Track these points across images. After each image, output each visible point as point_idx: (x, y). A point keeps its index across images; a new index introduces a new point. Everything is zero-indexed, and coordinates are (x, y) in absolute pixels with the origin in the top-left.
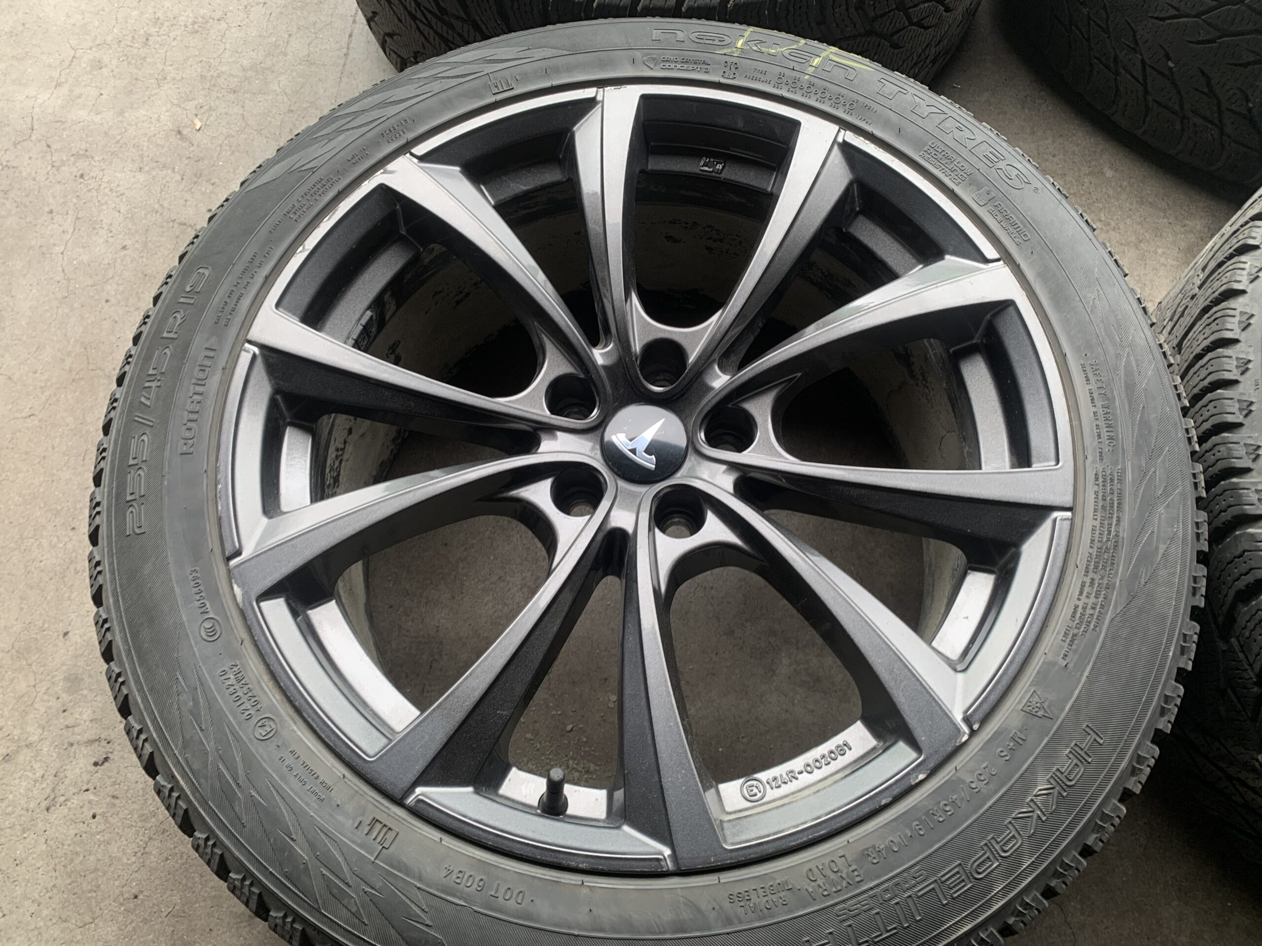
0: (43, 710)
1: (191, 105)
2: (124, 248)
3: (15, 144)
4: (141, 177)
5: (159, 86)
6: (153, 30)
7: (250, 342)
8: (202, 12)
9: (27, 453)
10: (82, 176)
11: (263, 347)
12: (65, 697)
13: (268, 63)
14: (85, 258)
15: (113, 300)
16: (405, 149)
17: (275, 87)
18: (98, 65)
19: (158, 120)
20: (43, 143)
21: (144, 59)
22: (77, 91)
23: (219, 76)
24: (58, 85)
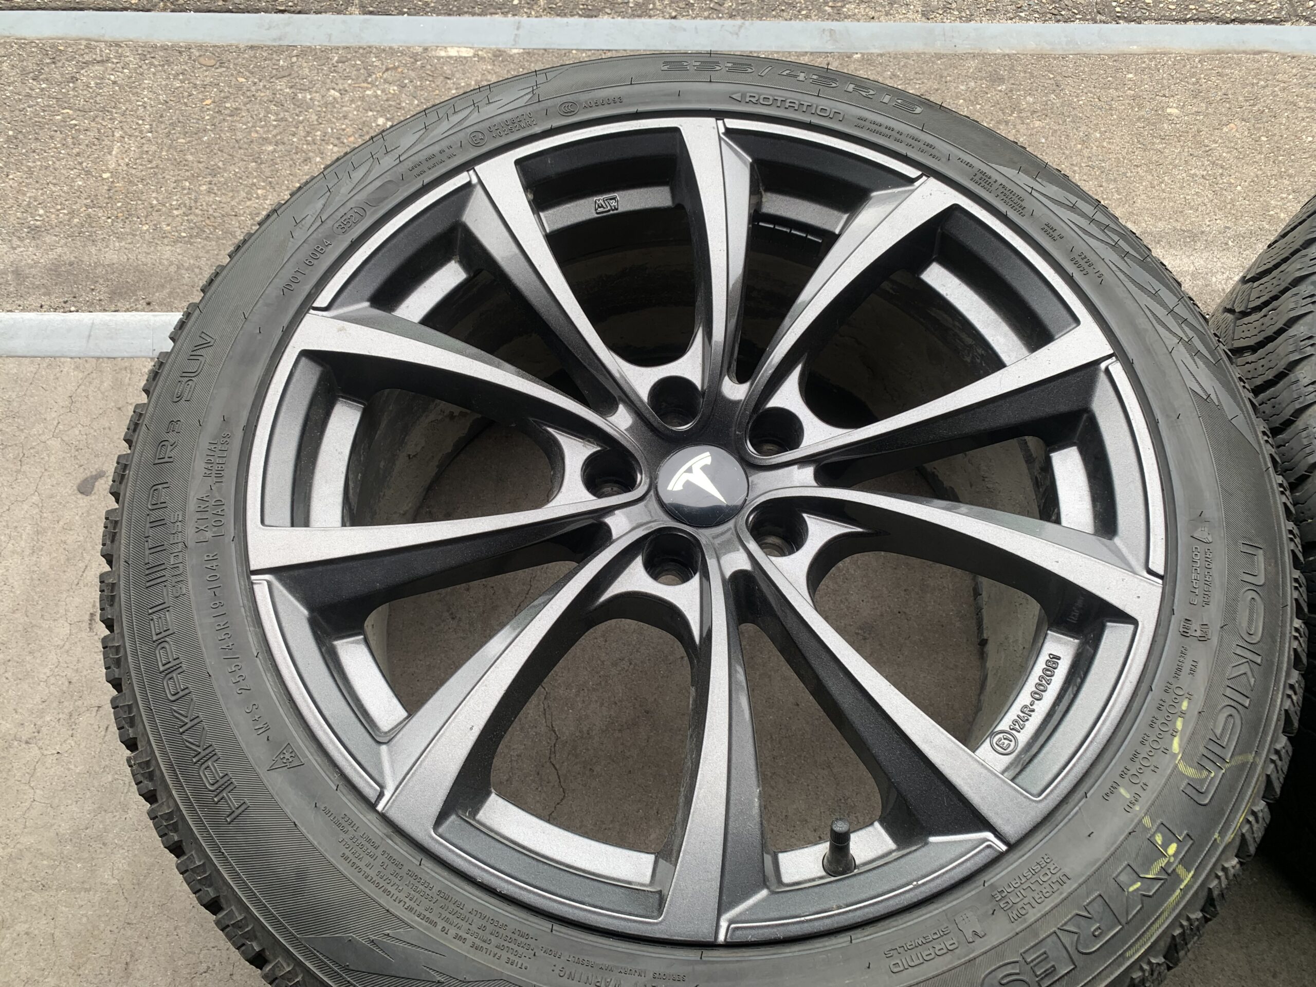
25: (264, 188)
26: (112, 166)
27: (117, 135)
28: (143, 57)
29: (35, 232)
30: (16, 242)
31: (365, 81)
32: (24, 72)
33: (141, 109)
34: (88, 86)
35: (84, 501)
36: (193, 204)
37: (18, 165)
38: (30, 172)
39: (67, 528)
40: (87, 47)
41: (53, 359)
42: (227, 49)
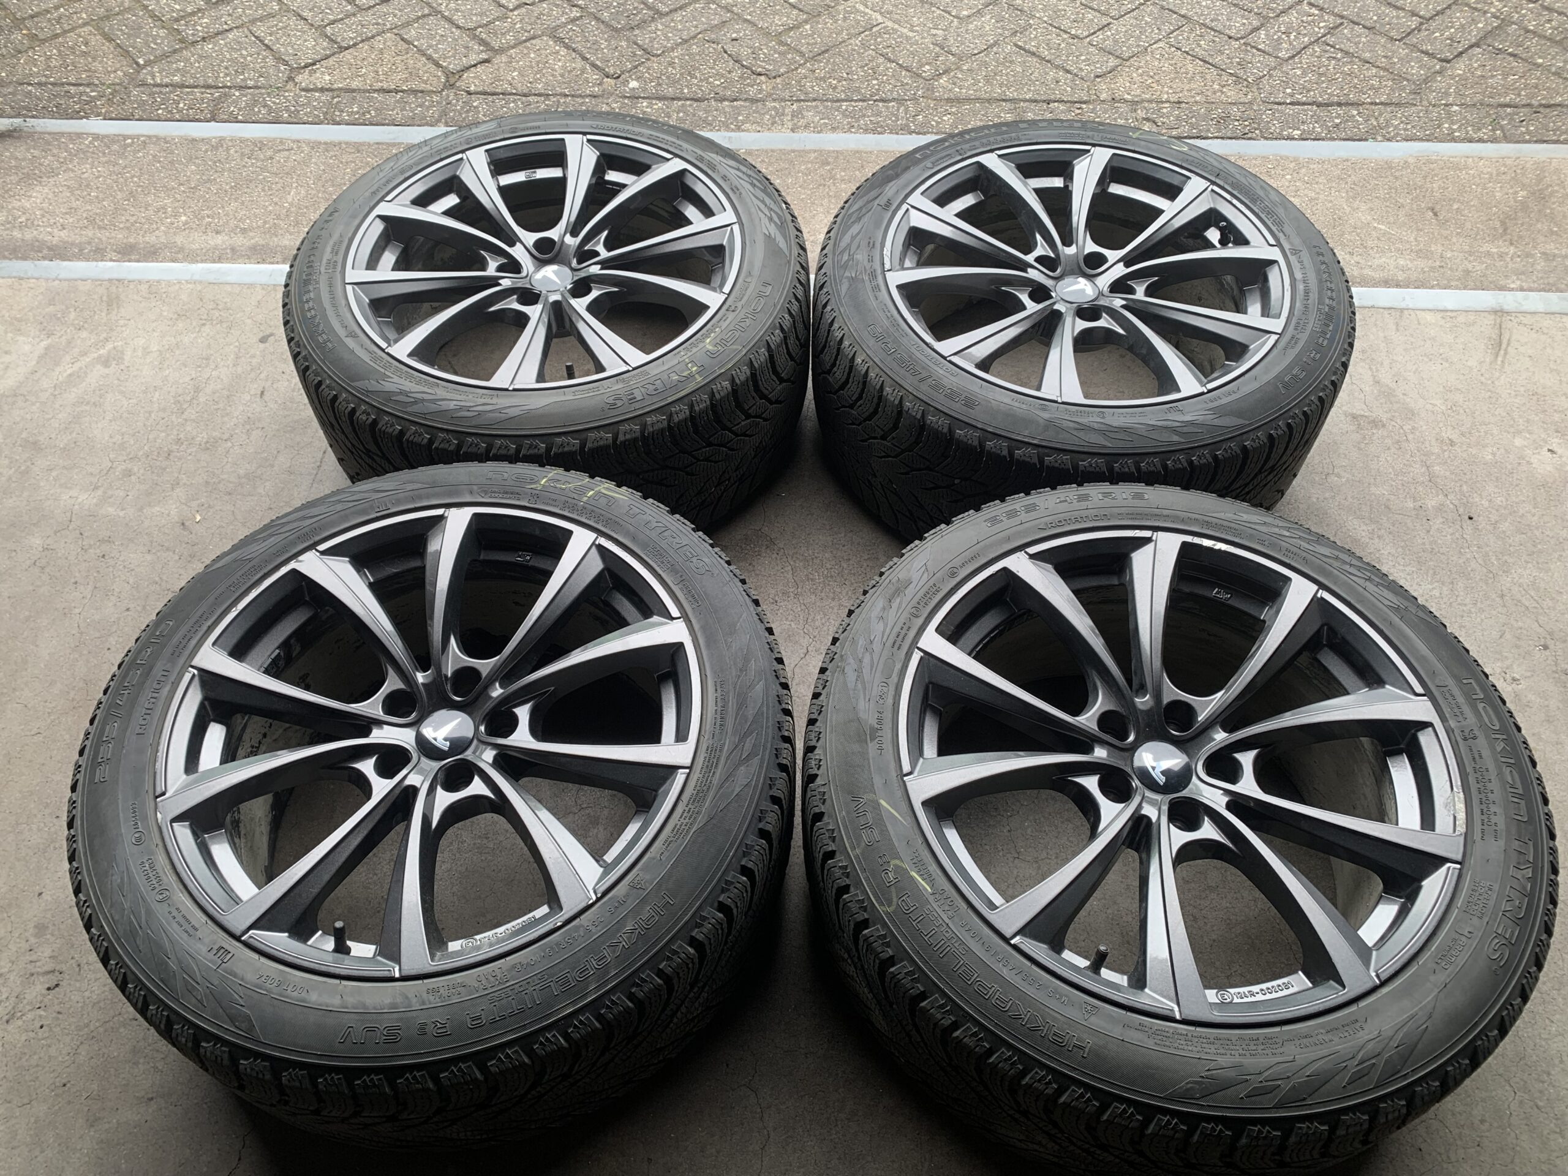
0: (14, 949)
1: (194, 504)
2: (128, 610)
3: (56, 533)
4: (149, 557)
5: (173, 489)
6: (175, 447)
7: (193, 667)
8: (214, 434)
9: (30, 761)
10: (103, 556)
11: (200, 670)
12: (33, 940)
13: (259, 472)
14: (97, 617)
15: (113, 649)
16: (312, 547)
17: (261, 490)
18: (128, 473)
19: (168, 515)
20: (78, 532)
21: (165, 469)
22: (110, 493)
23: (219, 482)
24: (96, 488)
26: (290, 200)
27: (294, 185)
29: (244, 231)
30: (232, 235)
32: (243, 155)
33: (309, 173)
35: (262, 346)
37: (236, 200)
38: (243, 203)
39: (253, 356)
40: (280, 142)
41: (251, 286)
42: (362, 144)
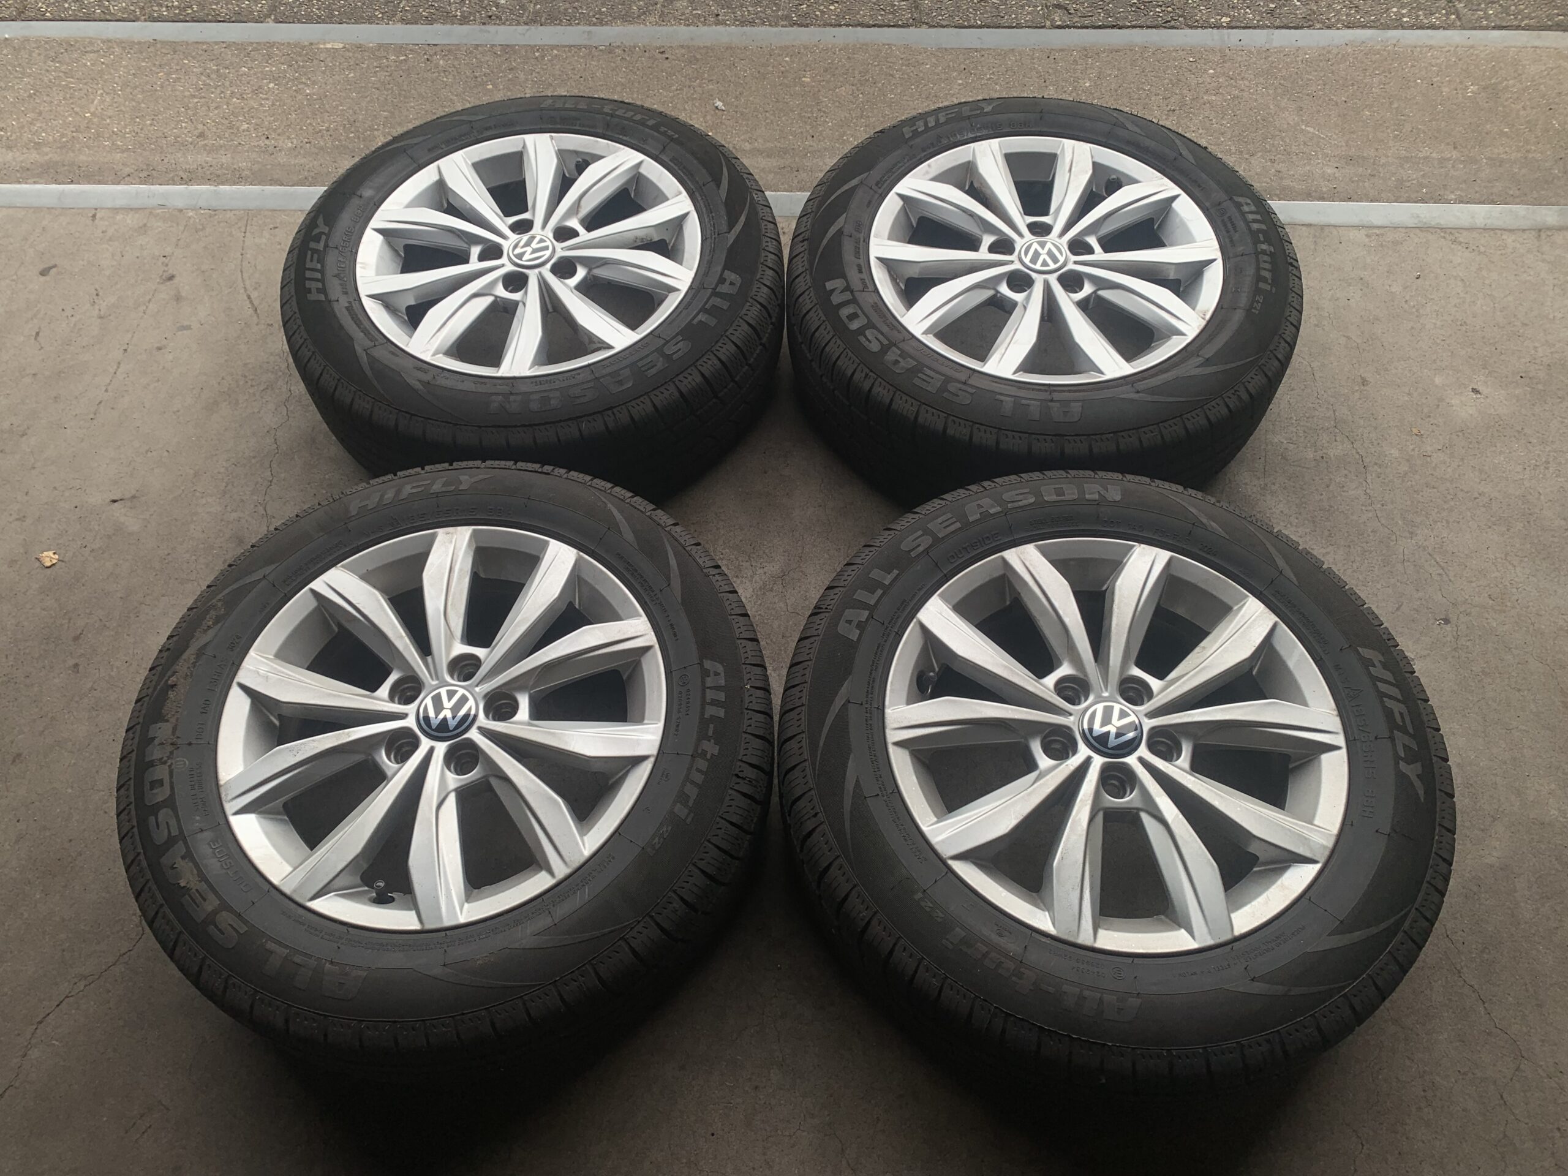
25: (186, 122)
27: (99, 92)
28: (124, 48)
29: (38, 146)
31: (267, 62)
33: (117, 79)
34: (85, 65)
35: (42, 279)
36: (139, 131)
37: (33, 110)
38: (40, 113)
39: (31, 292)
40: (89, 43)
41: (37, 209)
42: (180, 43)
